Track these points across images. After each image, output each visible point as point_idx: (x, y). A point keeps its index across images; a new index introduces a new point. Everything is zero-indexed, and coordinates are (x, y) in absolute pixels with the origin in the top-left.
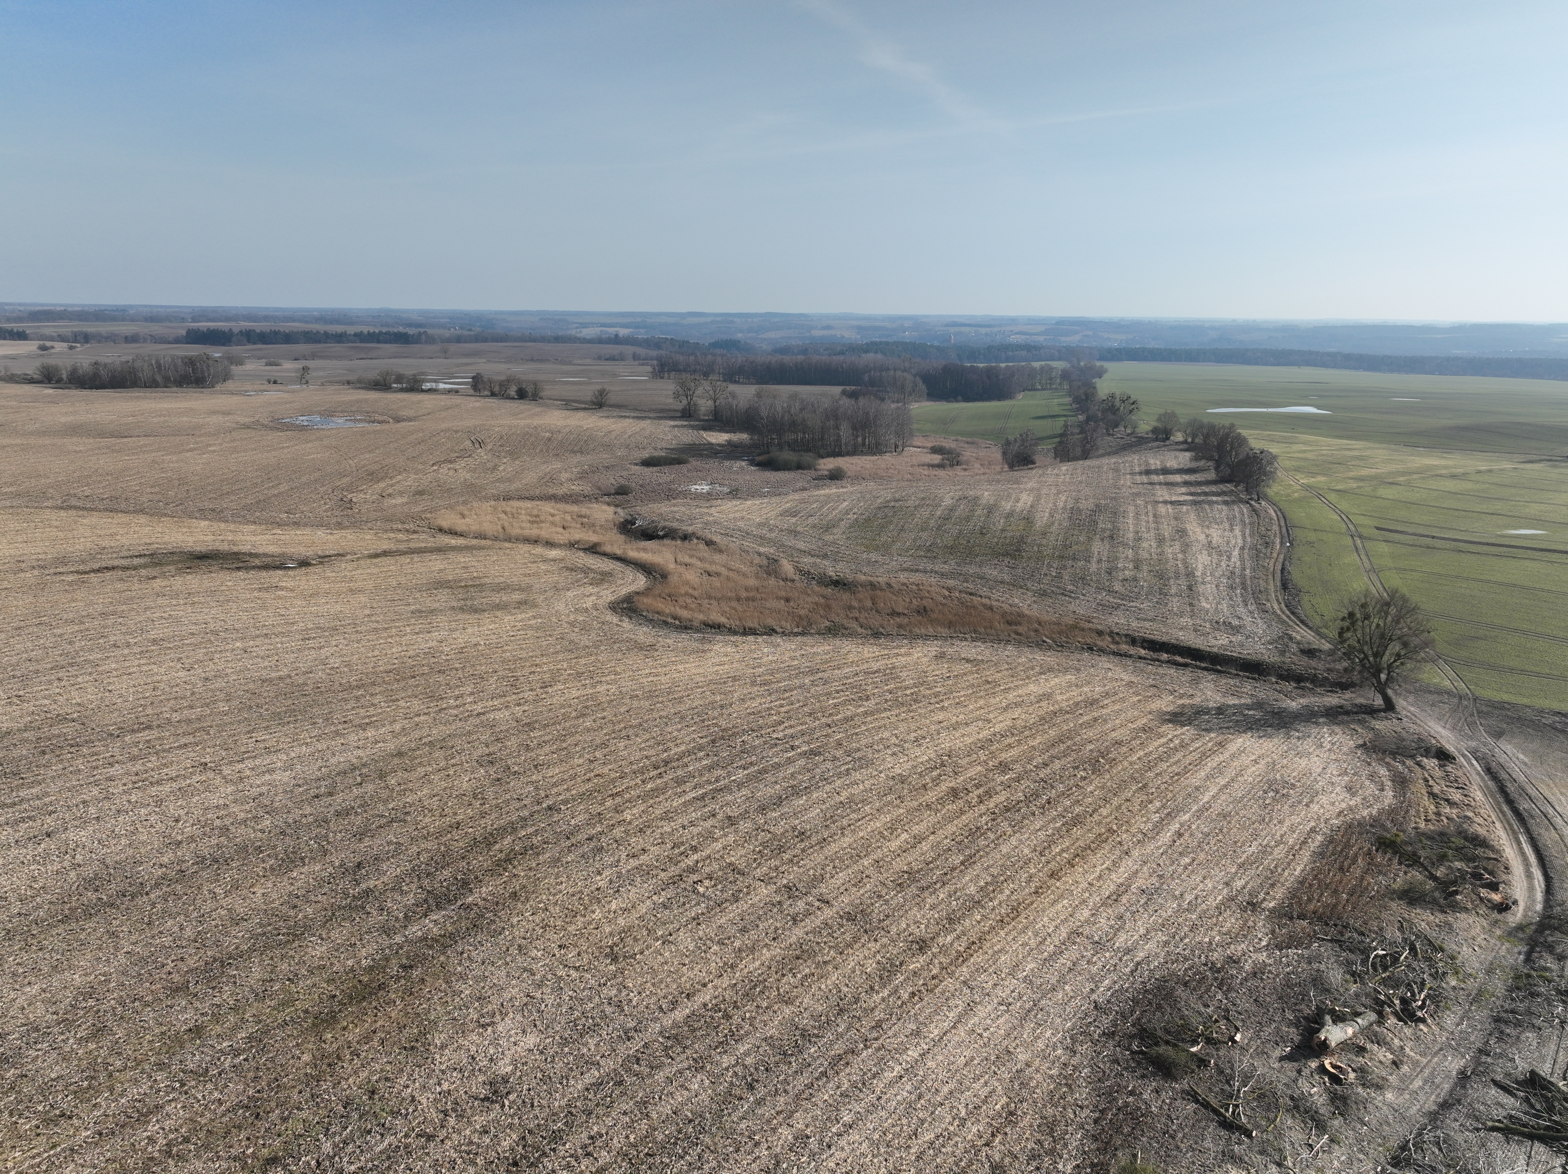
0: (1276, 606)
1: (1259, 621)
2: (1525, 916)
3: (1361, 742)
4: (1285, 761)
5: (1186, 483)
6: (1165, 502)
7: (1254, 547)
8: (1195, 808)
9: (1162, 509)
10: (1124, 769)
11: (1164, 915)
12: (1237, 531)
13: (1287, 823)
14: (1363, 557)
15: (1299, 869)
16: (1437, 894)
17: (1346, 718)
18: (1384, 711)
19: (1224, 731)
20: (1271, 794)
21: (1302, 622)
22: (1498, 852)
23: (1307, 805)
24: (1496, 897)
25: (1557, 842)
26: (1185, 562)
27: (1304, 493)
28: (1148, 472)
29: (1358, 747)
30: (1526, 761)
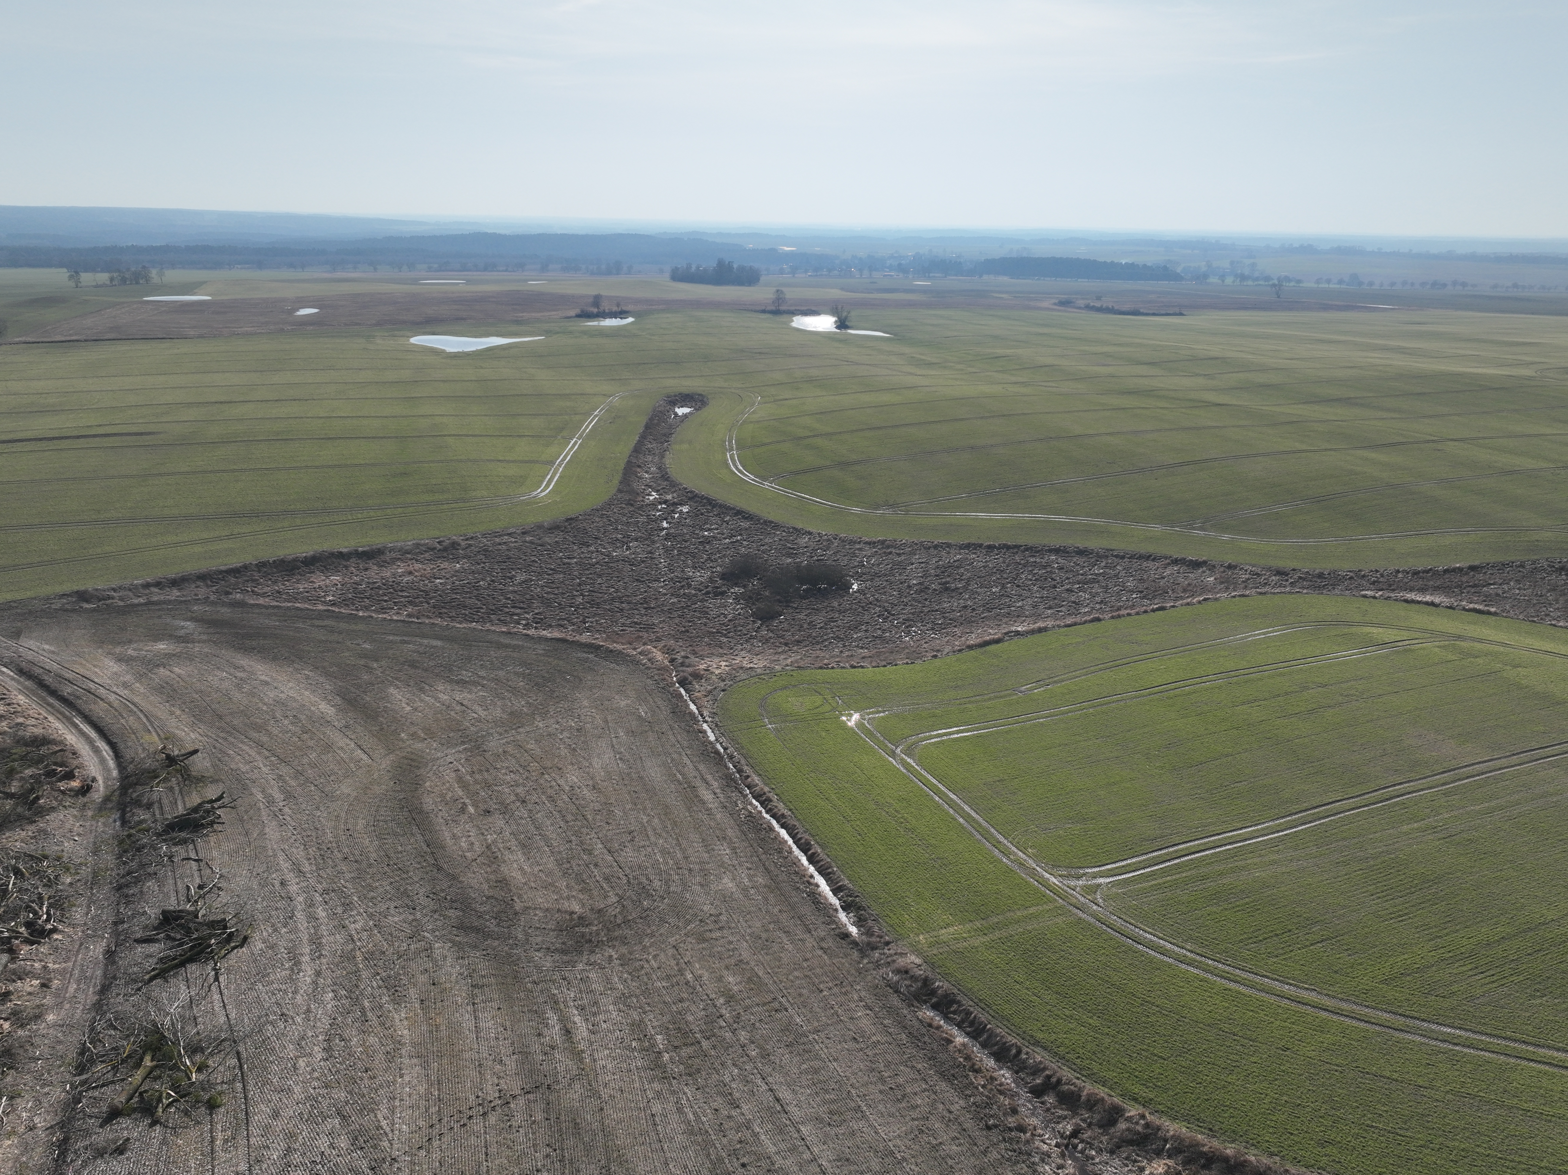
2: (107, 787)
16: (19, 810)
22: (61, 743)
24: (75, 784)
25: (107, 710)
30: (52, 649)
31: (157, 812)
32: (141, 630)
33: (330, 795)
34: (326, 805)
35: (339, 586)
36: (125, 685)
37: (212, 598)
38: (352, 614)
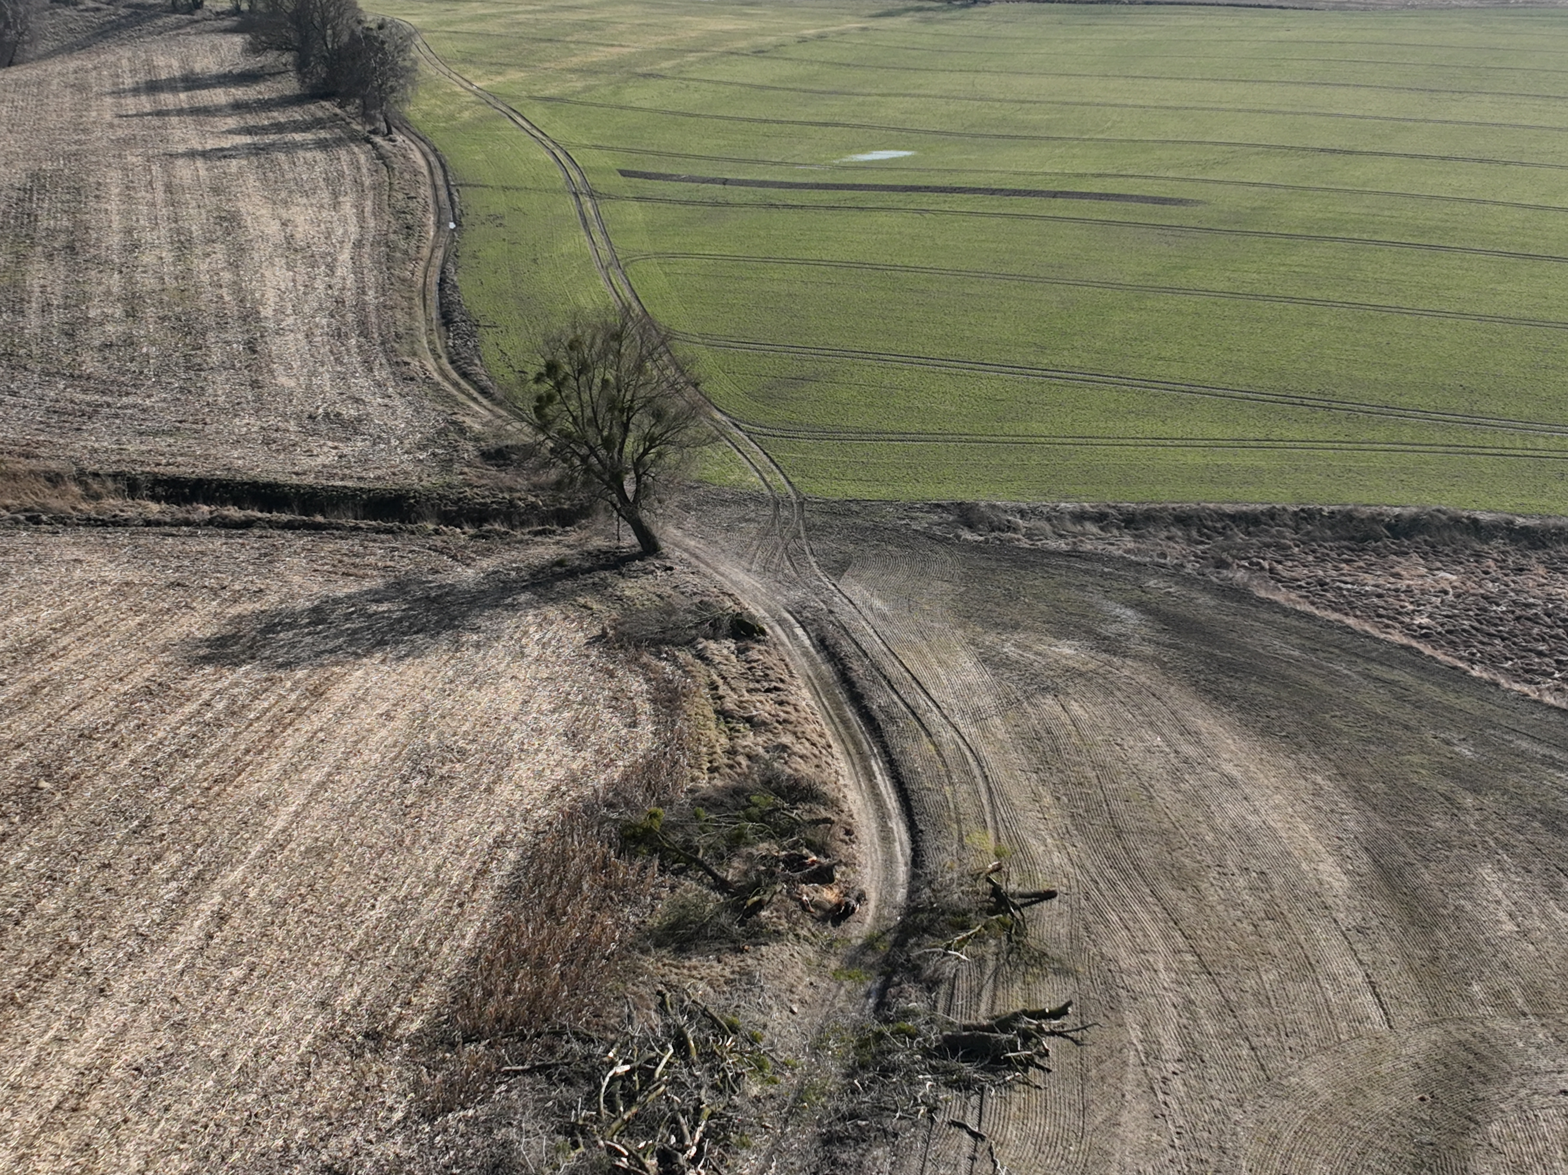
0: (430, 365)
1: (397, 402)
2: (877, 919)
3: (596, 631)
4: (448, 703)
5: (238, 107)
6: (192, 154)
7: (383, 240)
8: (256, 849)
9: (184, 171)
10: (99, 795)
11: (186, 1112)
12: (348, 207)
13: (450, 837)
14: (598, 237)
15: (471, 932)
16: (724, 919)
17: (569, 584)
18: (641, 557)
19: (326, 659)
20: (419, 781)
21: (483, 391)
22: (833, 804)
23: (489, 790)
24: (830, 895)
25: (930, 760)
26: (237, 288)
27: (482, 111)
28: (153, 87)
29: (593, 642)
30: (885, 609)
31: (941, 1004)
32: (1042, 607)
33: (1276, 1080)
34: (1260, 1101)
35: (1450, 597)
36: (977, 717)
37: (1189, 568)
38: (1455, 668)
